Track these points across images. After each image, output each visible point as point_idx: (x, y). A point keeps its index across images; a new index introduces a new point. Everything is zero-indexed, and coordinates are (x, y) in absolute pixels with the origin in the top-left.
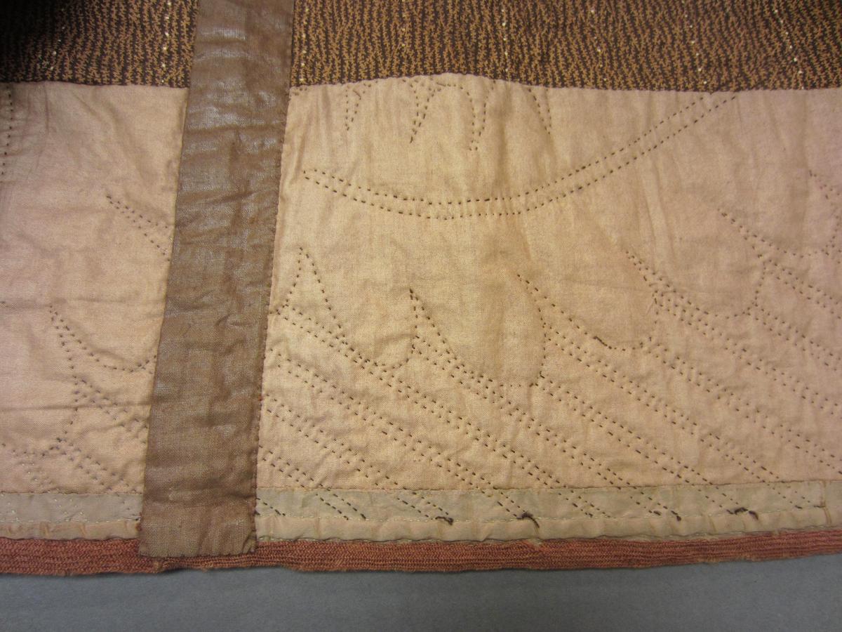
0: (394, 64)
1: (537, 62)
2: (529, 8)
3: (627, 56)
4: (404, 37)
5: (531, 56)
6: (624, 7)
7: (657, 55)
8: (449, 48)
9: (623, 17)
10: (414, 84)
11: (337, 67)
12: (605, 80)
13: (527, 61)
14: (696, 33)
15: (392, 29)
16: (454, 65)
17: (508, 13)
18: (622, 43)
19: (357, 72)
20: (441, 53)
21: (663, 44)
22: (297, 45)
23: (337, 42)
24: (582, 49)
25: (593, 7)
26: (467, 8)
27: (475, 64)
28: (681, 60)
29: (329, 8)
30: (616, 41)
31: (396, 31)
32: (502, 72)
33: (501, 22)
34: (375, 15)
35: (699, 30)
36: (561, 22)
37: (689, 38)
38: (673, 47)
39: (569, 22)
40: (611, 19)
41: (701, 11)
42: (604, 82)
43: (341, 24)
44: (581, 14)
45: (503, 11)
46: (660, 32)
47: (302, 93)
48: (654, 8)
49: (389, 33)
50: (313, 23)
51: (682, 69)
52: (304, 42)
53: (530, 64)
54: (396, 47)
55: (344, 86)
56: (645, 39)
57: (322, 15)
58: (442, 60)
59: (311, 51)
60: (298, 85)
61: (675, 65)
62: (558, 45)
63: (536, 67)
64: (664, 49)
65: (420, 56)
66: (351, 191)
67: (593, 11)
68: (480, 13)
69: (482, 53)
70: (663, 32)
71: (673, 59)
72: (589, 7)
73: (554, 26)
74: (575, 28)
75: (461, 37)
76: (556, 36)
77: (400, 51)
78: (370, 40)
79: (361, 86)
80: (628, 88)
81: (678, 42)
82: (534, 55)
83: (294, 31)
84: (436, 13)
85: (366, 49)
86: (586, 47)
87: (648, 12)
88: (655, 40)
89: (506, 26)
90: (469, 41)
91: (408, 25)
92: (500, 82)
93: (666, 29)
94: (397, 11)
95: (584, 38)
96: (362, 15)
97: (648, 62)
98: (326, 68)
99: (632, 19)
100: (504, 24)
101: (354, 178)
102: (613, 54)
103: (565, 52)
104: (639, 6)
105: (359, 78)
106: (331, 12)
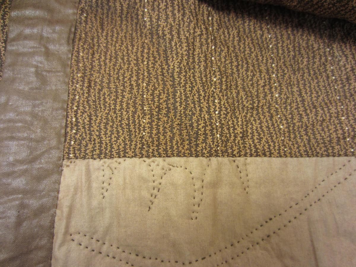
0: (138, 147)
1: (239, 139)
2: (234, 96)
3: (300, 129)
4: (144, 127)
5: (235, 134)
6: (297, 91)
7: (320, 128)
8: (177, 138)
9: (296, 99)
10: (152, 164)
11: (97, 145)
12: (286, 149)
13: (232, 138)
14: (345, 111)
15: (136, 118)
16: (181, 151)
17: (220, 103)
18: (296, 120)
19: (111, 151)
20: (171, 141)
21: (324, 120)
22: (69, 125)
23: (97, 125)
24: (270, 126)
25: (277, 92)
26: (190, 103)
27: (196, 147)
28: (336, 132)
29: (93, 96)
30: (292, 118)
31: (139, 121)
32: (215, 151)
33: (215, 111)
34: (124, 105)
35: (347, 109)
36: (255, 105)
37: (341, 115)
38: (330, 122)
39: (261, 104)
40: (289, 101)
41: (348, 95)
42: (285, 152)
43: (101, 110)
44: (269, 97)
45: (216, 101)
46: (322, 112)
47: (72, 166)
48: (317, 93)
49: (134, 122)
50: (81, 108)
51: (337, 139)
52: (74, 124)
53: (234, 140)
54: (139, 134)
55: (102, 161)
56: (312, 117)
57: (87, 102)
58: (172, 147)
59: (79, 130)
60: (69, 158)
61: (332, 137)
62: (254, 122)
63: (238, 142)
64: (324, 124)
65: (156, 143)
66: (105, 248)
67: (277, 95)
68: (200, 106)
69: (202, 138)
70: (324, 111)
71: (331, 132)
72: (274, 92)
73: (251, 108)
74: (265, 108)
75: (186, 127)
76: (252, 116)
77: (142, 138)
78: (121, 126)
79: (114, 162)
80: (301, 156)
81: (334, 118)
82: (237, 133)
83: (67, 115)
84: (168, 108)
85: (118, 132)
86: (273, 125)
87: (313, 96)
88: (319, 118)
89: (218, 114)
90: (192, 130)
91: (148, 117)
92: (214, 160)
93: (326, 109)
94: (140, 104)
95: (271, 117)
96: (115, 104)
97: (314, 134)
98: (89, 145)
99: (303, 101)
100: (217, 113)
101: (108, 238)
102: (291, 128)
103: (259, 129)
104: (308, 91)
105: (112, 156)
106: (94, 99)
